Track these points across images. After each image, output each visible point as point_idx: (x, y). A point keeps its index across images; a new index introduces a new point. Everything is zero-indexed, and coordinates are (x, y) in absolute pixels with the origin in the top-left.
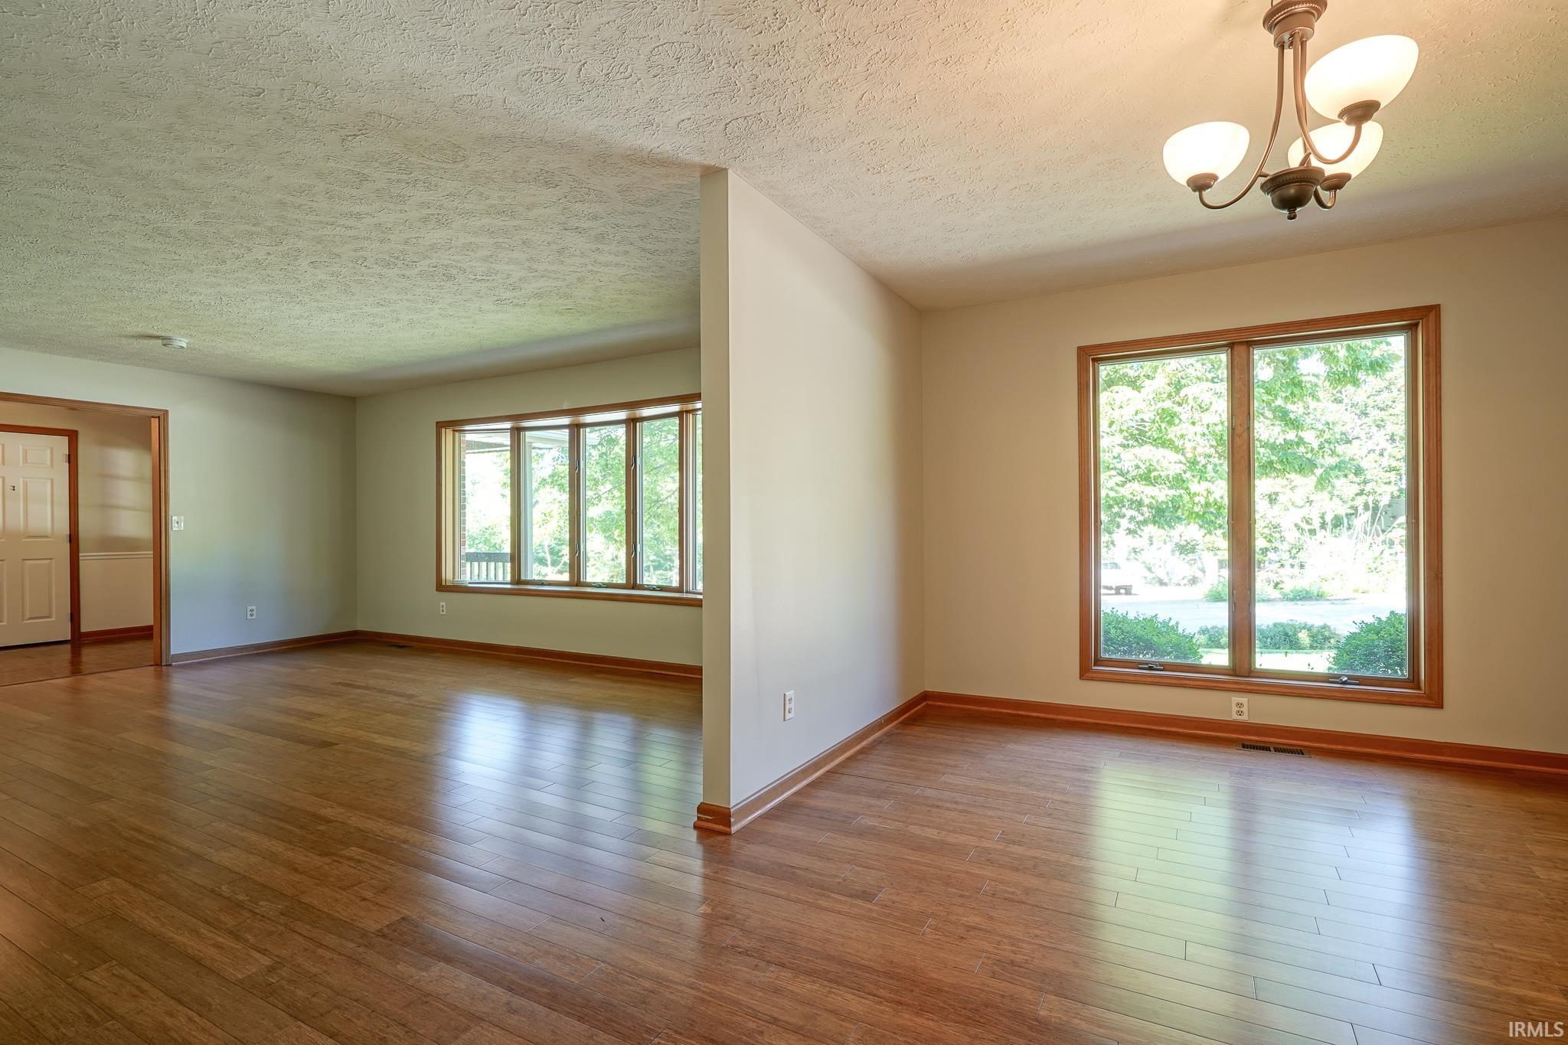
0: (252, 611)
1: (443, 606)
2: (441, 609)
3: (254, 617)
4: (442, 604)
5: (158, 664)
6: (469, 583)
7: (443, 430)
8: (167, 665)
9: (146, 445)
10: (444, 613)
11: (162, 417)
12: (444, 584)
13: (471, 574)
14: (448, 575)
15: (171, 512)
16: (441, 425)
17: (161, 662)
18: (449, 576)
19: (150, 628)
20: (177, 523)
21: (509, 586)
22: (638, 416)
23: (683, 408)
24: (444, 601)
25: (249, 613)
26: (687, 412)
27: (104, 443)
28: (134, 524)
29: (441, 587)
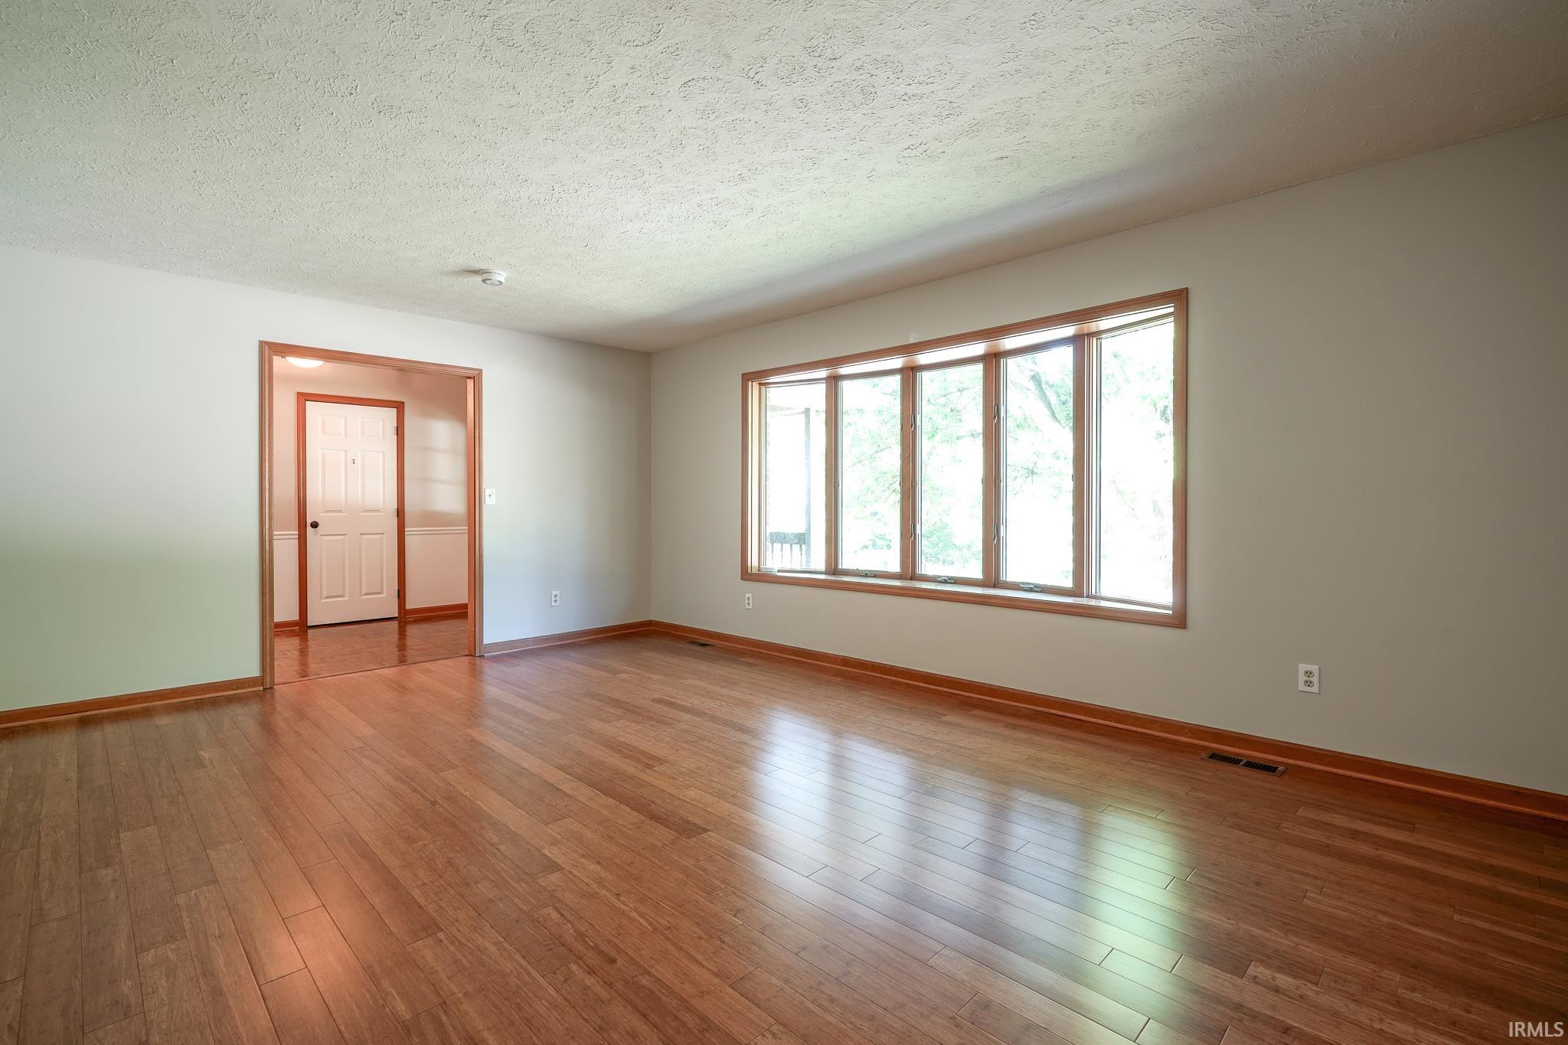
0: (556, 596)
1: (749, 598)
2: (747, 601)
3: (558, 603)
4: (748, 595)
5: (472, 655)
6: (779, 571)
7: (750, 383)
8: (480, 656)
9: (462, 417)
10: (750, 607)
11: (476, 377)
12: (749, 571)
13: (778, 560)
14: (753, 561)
15: (484, 486)
16: (747, 378)
17: (473, 650)
18: (755, 563)
19: (465, 606)
20: (491, 497)
21: (823, 577)
22: (1002, 349)
23: (1080, 329)
24: (751, 592)
25: (553, 599)
26: (1091, 335)
27: (426, 414)
28: (449, 499)
29: (747, 575)
